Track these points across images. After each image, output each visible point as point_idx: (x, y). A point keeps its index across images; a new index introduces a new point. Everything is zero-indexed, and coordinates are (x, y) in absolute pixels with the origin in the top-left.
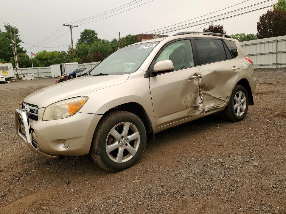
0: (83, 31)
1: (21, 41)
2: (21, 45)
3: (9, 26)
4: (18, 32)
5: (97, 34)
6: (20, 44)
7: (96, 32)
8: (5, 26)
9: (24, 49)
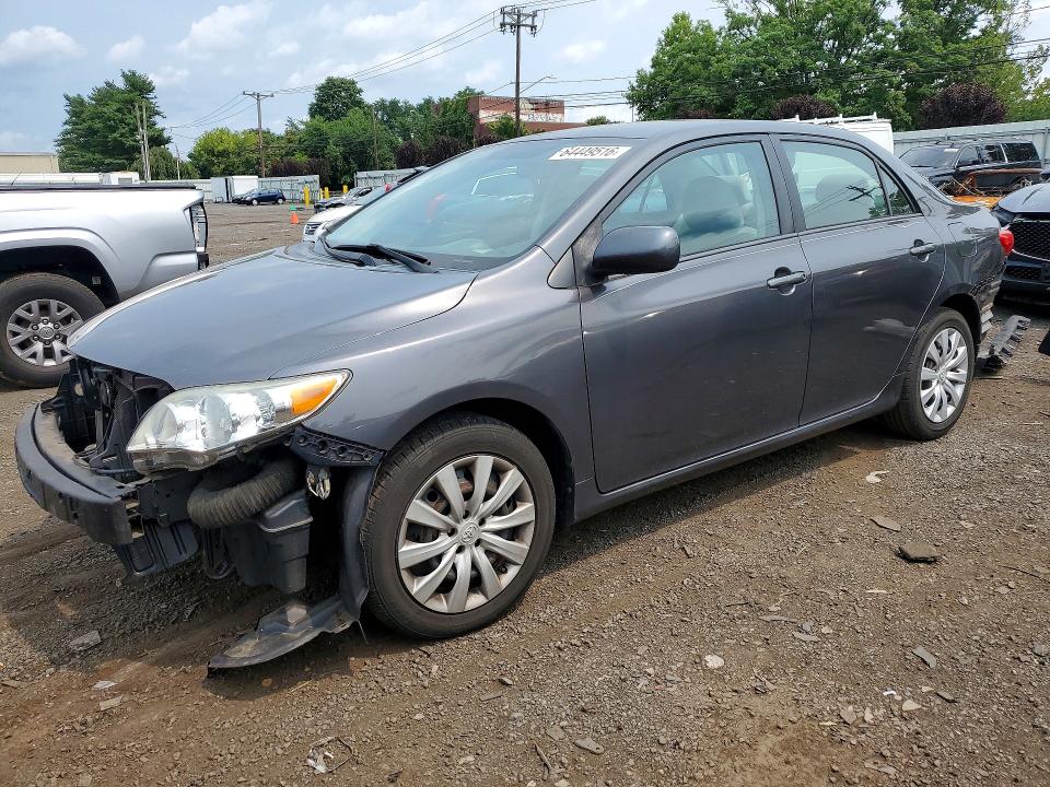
0: (322, 81)
1: (158, 113)
2: (160, 123)
3: (134, 74)
4: (154, 88)
5: (360, 91)
6: (157, 119)
7: (358, 86)
8: (124, 75)
9: (166, 135)
